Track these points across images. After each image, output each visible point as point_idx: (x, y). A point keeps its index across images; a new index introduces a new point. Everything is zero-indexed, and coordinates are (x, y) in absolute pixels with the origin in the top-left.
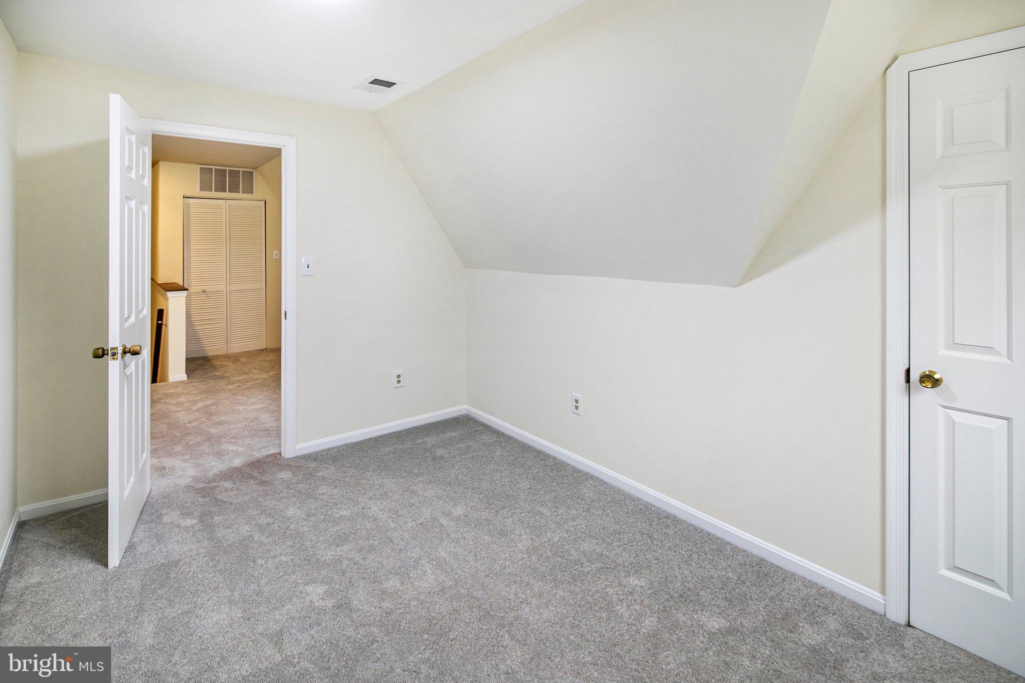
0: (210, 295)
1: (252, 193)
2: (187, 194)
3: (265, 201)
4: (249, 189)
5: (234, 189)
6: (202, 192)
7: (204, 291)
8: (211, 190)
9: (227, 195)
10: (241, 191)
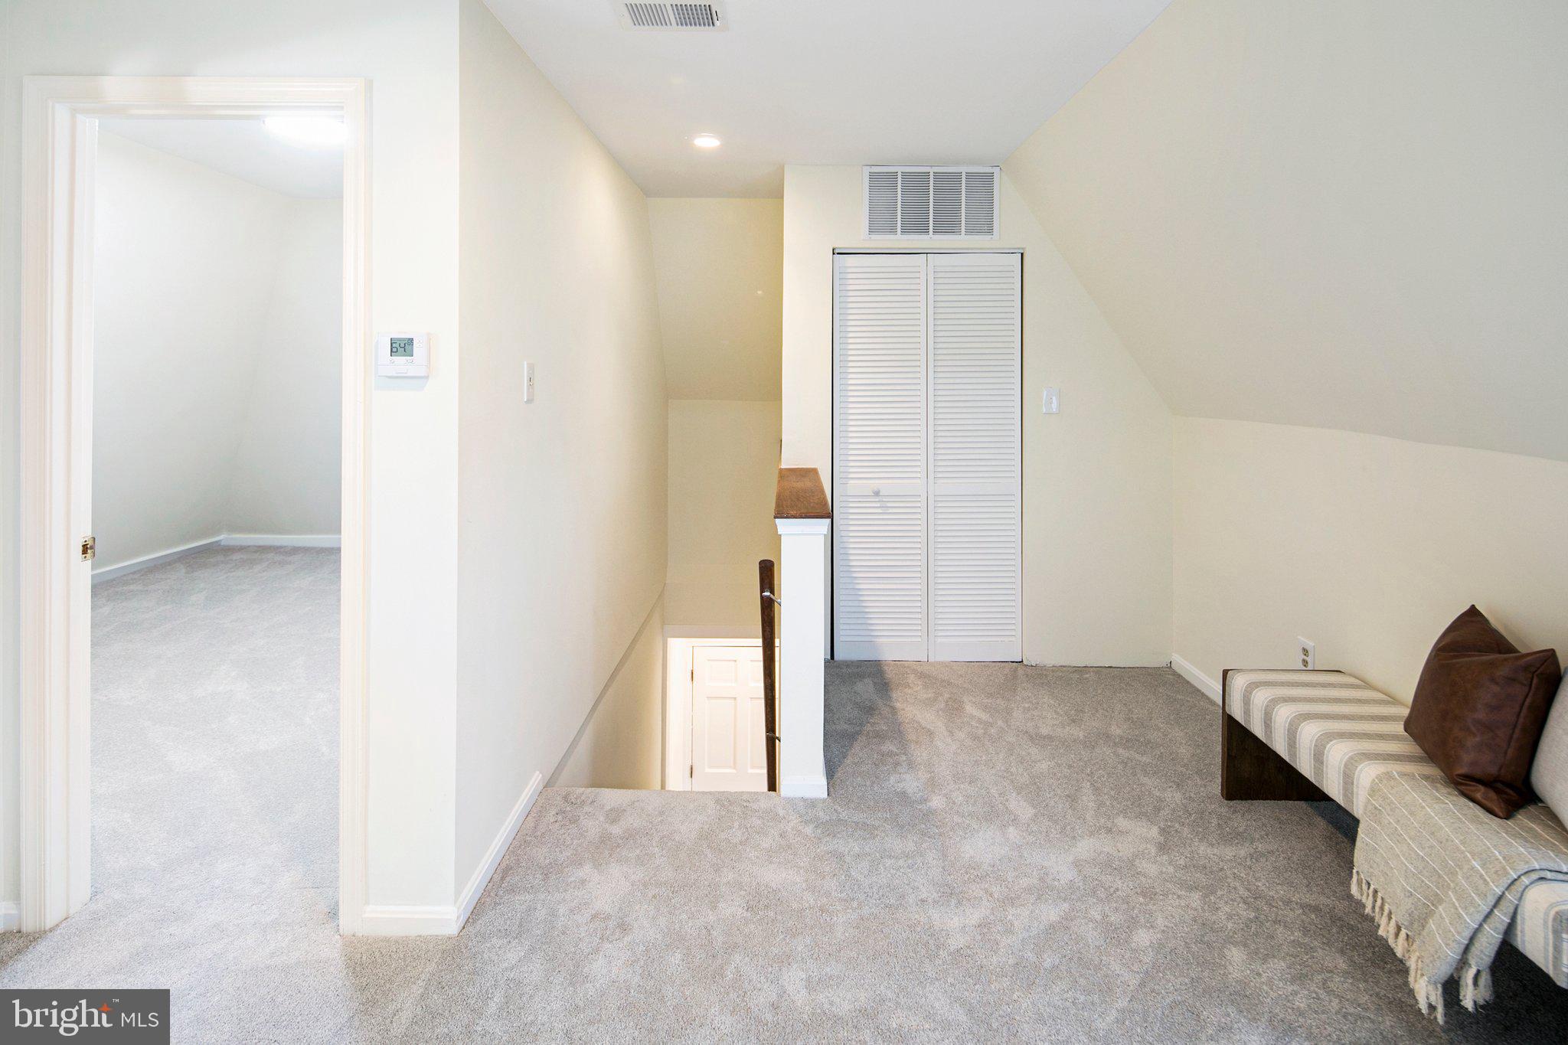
0: (889, 505)
1: (990, 231)
2: (842, 244)
3: (1022, 254)
4: (983, 224)
5: (947, 225)
6: (874, 237)
7: (877, 494)
8: (893, 231)
9: (930, 240)
10: (963, 230)
